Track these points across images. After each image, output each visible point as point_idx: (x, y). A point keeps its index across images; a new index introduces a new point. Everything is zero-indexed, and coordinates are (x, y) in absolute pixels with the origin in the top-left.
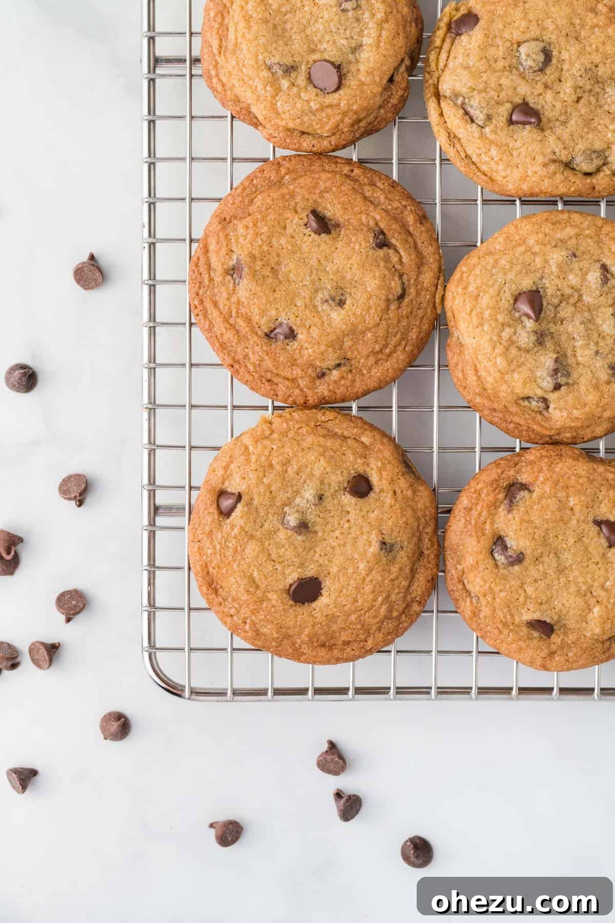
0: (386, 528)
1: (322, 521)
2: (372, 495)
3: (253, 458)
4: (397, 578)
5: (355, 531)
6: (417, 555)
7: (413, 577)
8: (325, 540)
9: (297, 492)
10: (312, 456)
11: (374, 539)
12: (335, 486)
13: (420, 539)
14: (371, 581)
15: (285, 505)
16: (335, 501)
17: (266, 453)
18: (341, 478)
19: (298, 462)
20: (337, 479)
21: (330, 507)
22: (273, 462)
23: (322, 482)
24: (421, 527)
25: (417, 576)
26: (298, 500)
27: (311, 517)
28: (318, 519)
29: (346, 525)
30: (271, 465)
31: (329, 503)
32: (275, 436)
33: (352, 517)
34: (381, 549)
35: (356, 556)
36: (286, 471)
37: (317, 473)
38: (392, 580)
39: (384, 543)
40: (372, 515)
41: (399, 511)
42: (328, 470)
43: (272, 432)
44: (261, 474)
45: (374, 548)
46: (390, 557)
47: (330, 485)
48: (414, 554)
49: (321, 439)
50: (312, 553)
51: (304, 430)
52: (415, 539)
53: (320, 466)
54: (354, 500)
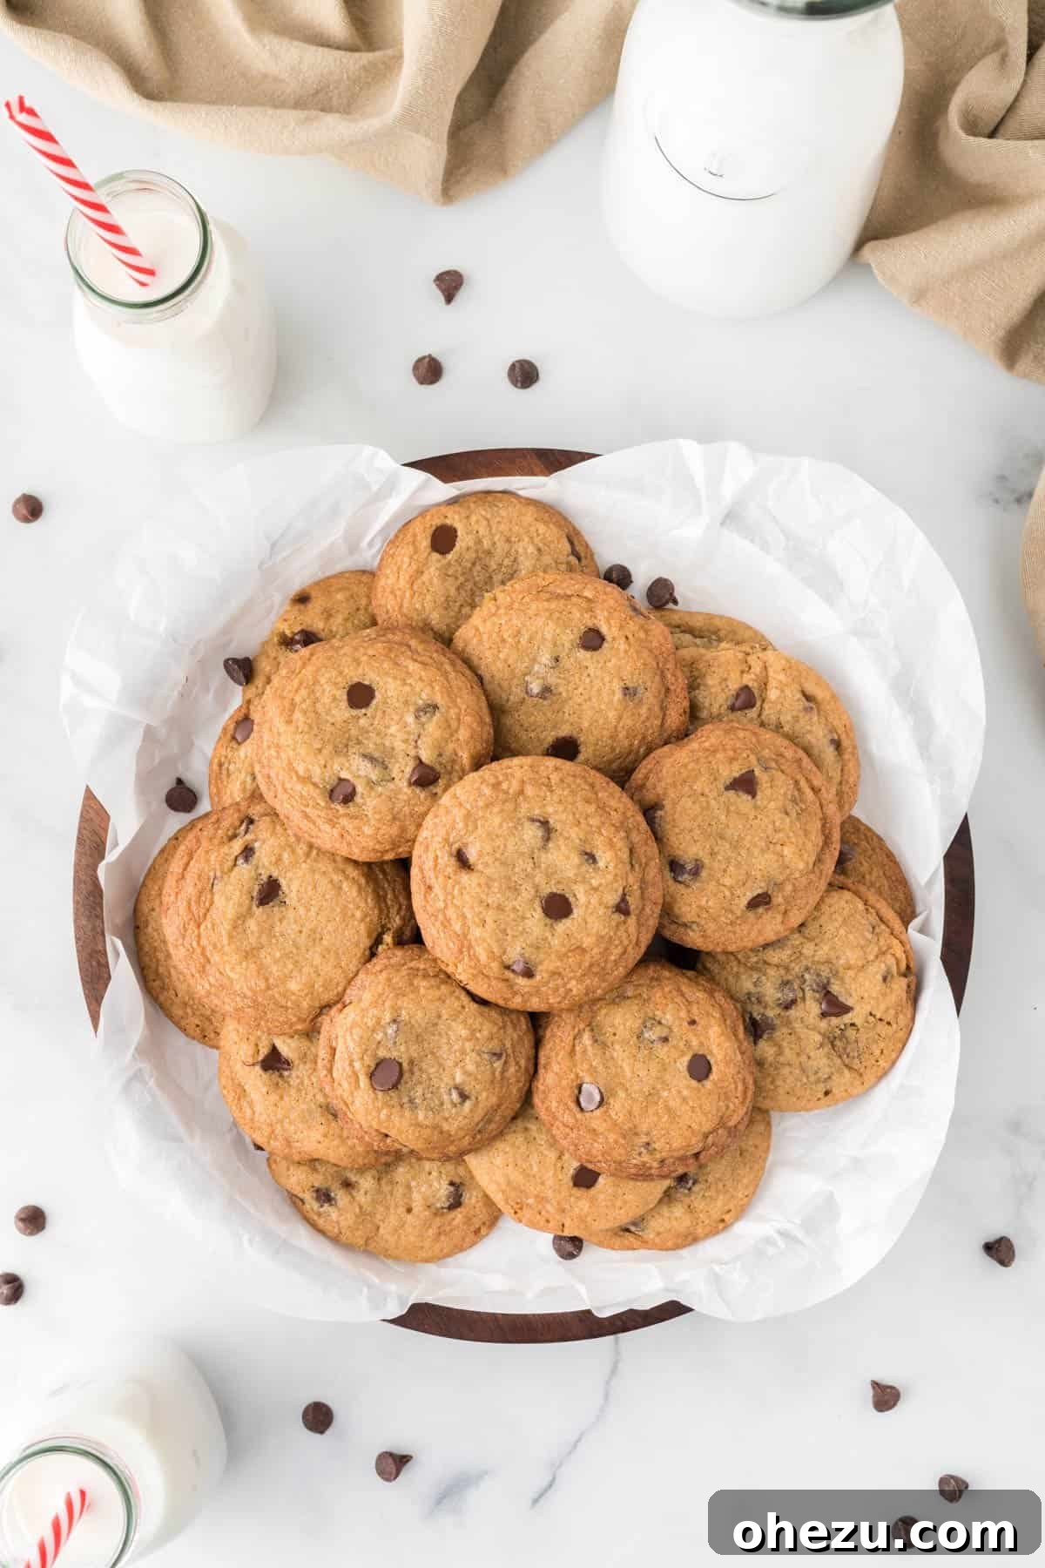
0: (626, 674)
1: (564, 682)
2: (605, 645)
3: (485, 637)
4: (648, 718)
5: (597, 683)
6: (663, 692)
7: (665, 715)
8: (570, 699)
9: (534, 660)
10: (540, 622)
11: (617, 686)
12: (567, 645)
13: (663, 676)
14: (623, 727)
15: (525, 675)
16: (572, 660)
17: (497, 630)
18: (572, 637)
19: (527, 631)
20: (569, 637)
21: (568, 666)
22: (505, 637)
23: (555, 645)
24: (661, 665)
25: (668, 712)
26: (536, 668)
27: (552, 680)
28: (559, 681)
29: (588, 680)
30: (503, 641)
31: (567, 663)
32: (502, 611)
33: (591, 671)
34: (625, 695)
35: (603, 707)
36: (519, 642)
37: (548, 636)
38: (643, 722)
39: (627, 688)
40: (609, 664)
41: (634, 655)
42: (558, 631)
43: (498, 608)
44: (495, 652)
45: (618, 695)
46: (636, 701)
47: (563, 645)
48: (659, 692)
49: (545, 603)
50: (561, 714)
51: (527, 599)
52: (657, 678)
53: (550, 630)
54: (588, 654)
